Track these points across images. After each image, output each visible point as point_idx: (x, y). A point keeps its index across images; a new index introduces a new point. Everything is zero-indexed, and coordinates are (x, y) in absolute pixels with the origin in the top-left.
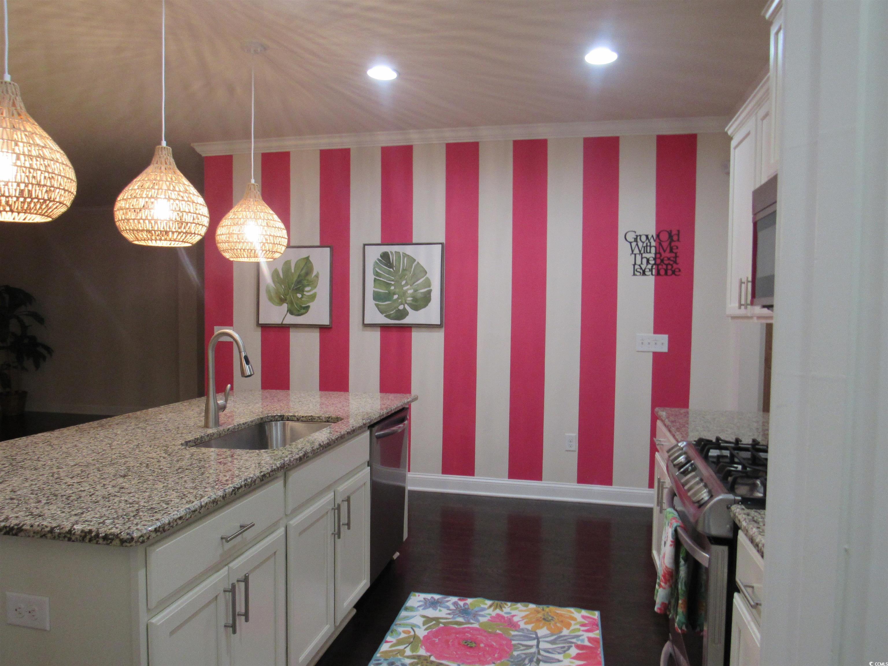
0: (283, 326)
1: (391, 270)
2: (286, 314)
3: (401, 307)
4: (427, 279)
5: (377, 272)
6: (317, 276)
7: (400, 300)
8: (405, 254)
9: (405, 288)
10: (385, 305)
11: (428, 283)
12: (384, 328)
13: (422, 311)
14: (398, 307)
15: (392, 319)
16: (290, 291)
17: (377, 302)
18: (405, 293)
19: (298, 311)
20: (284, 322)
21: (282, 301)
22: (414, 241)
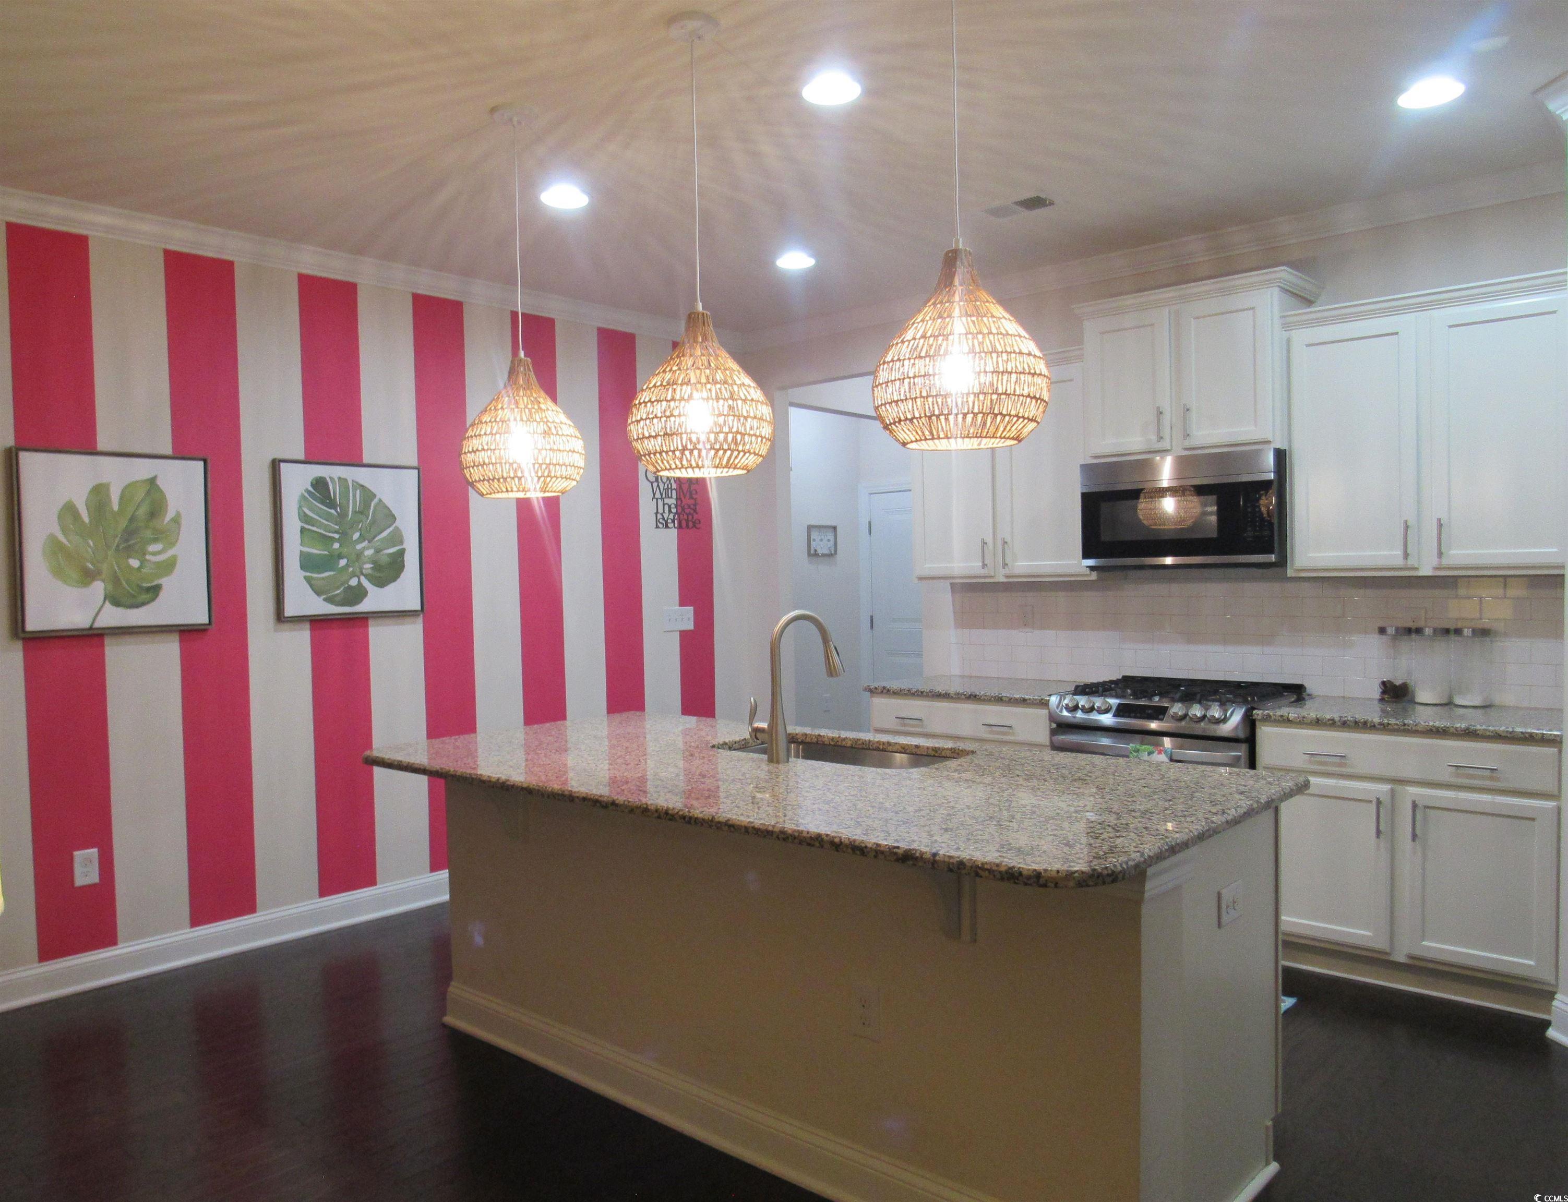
0: (95, 632)
1: (333, 511)
2: (102, 606)
3: (354, 582)
4: (397, 528)
5: (306, 515)
6: (176, 520)
7: (351, 569)
8: (357, 483)
9: (359, 547)
10: (323, 579)
11: (397, 538)
12: (317, 623)
13: (391, 587)
14: (348, 581)
15: (337, 605)
16: (110, 553)
17: (308, 574)
18: (359, 555)
19: (134, 596)
20: (96, 625)
21: (88, 577)
22: (366, 460)
